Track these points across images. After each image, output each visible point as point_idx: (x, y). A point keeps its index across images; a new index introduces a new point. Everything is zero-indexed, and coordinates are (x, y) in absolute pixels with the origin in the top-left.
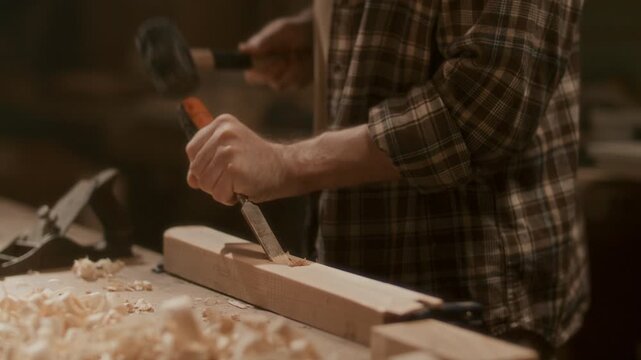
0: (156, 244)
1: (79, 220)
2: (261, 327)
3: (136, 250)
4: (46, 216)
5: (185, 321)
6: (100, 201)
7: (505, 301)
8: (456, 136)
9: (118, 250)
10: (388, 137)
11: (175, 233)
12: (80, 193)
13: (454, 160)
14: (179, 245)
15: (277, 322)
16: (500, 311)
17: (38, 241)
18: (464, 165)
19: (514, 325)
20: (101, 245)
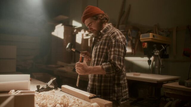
0: (60, 87)
1: (51, 84)
2: (75, 99)
3: (58, 88)
4: (46, 84)
5: (64, 97)
6: (53, 82)
7: (112, 95)
8: (114, 69)
9: (56, 88)
10: (105, 68)
11: (63, 86)
12: (51, 81)
13: (114, 72)
14: (63, 87)
15: (77, 98)
16: (111, 97)
17: (45, 87)
18: (115, 73)
19: (113, 99)
20: (54, 88)
